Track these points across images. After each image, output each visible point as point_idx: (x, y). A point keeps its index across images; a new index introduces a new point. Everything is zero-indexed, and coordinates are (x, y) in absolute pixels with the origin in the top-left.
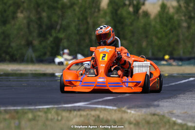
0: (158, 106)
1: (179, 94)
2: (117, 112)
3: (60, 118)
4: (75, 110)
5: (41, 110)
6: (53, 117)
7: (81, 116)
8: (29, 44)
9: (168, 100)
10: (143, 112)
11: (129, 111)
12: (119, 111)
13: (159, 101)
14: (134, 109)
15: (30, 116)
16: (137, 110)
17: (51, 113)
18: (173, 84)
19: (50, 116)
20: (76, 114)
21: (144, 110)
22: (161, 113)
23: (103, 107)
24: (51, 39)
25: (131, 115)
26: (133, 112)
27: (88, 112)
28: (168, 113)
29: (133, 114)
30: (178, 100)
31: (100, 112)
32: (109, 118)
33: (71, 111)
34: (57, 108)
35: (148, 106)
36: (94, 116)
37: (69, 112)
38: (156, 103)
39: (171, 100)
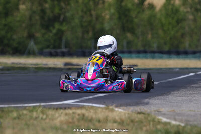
0: (147, 104)
1: (174, 91)
2: (104, 111)
3: (44, 117)
4: (61, 108)
5: (27, 108)
6: (37, 116)
7: (66, 115)
8: (31, 36)
9: (160, 97)
10: (130, 110)
11: (116, 109)
12: (106, 109)
13: (150, 99)
14: (121, 108)
15: (15, 115)
16: (125, 108)
17: (37, 111)
18: (171, 80)
19: (35, 114)
20: (62, 113)
21: (132, 108)
22: (149, 111)
23: (91, 105)
24: (54, 31)
25: (117, 113)
26: (120, 110)
27: (74, 111)
28: (155, 111)
29: (120, 112)
30: (170, 97)
31: (87, 110)
32: (94, 116)
33: (57, 109)
34: (44, 107)
35: (137, 104)
36: (79, 115)
37: (55, 110)
38: (146, 101)
39: (162, 97)
